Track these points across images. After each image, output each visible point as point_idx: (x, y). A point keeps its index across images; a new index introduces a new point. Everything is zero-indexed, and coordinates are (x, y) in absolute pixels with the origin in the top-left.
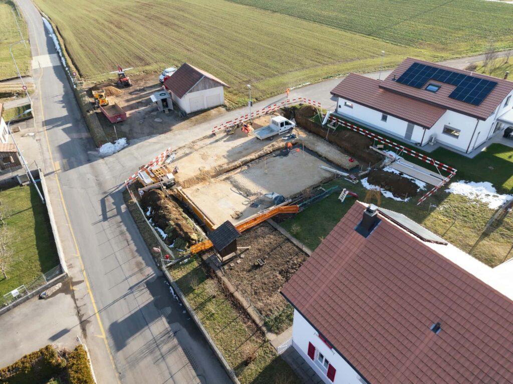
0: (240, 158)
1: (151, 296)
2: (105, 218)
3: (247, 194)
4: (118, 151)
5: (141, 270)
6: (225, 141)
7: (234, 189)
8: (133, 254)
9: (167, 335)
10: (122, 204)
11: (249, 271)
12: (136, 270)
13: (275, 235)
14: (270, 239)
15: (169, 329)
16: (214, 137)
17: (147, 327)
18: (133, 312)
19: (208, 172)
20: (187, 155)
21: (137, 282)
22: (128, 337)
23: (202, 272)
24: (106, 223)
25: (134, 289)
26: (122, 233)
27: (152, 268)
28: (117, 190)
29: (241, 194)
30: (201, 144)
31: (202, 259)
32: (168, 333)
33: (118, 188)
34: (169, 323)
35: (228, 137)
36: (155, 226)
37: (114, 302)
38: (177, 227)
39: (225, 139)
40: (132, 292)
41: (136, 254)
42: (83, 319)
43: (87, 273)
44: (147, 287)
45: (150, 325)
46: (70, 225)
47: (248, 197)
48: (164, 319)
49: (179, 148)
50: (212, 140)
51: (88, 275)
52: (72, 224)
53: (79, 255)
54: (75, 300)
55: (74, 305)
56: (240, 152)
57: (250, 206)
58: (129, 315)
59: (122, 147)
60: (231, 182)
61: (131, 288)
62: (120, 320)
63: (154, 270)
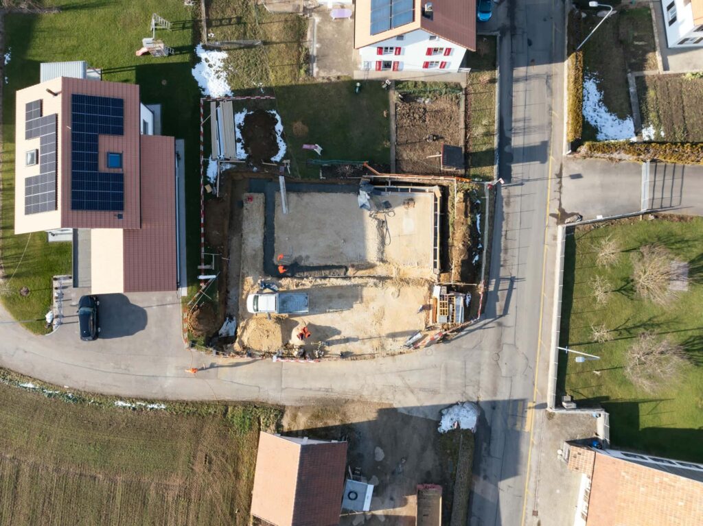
0: (348, 286)
1: (513, 168)
2: (512, 280)
3: (382, 224)
4: (457, 404)
5: (509, 197)
6: (339, 333)
7: (387, 241)
8: (508, 217)
9: (516, 131)
10: (491, 292)
11: (442, 138)
12: (512, 200)
13: (401, 156)
14: (407, 154)
15: (513, 135)
16: (344, 351)
17: (525, 146)
18: (528, 163)
19: (394, 284)
20: (393, 336)
21: (516, 187)
22: (538, 146)
23: (471, 161)
24: (514, 274)
25: (519, 182)
26: (506, 250)
27: (501, 193)
28: (487, 321)
29: (387, 229)
30: (367, 348)
31: (466, 171)
32: (514, 133)
33: (485, 324)
34: (511, 139)
35: (330, 339)
36: (479, 236)
37: (537, 180)
38: (468, 212)
39: (337, 337)
40: (522, 180)
41: (505, 216)
42: (559, 180)
43: (545, 223)
44: (511, 177)
45: (522, 146)
46: (543, 293)
47: (384, 220)
48: (513, 144)
49: (393, 355)
50: (350, 347)
51: (545, 218)
52: (540, 294)
53: (546, 246)
54: (560, 200)
55: (562, 196)
56: (340, 296)
57: (391, 207)
58: (532, 163)
59: (451, 410)
60: (382, 253)
61: (522, 184)
62: (538, 162)
63: (500, 190)
